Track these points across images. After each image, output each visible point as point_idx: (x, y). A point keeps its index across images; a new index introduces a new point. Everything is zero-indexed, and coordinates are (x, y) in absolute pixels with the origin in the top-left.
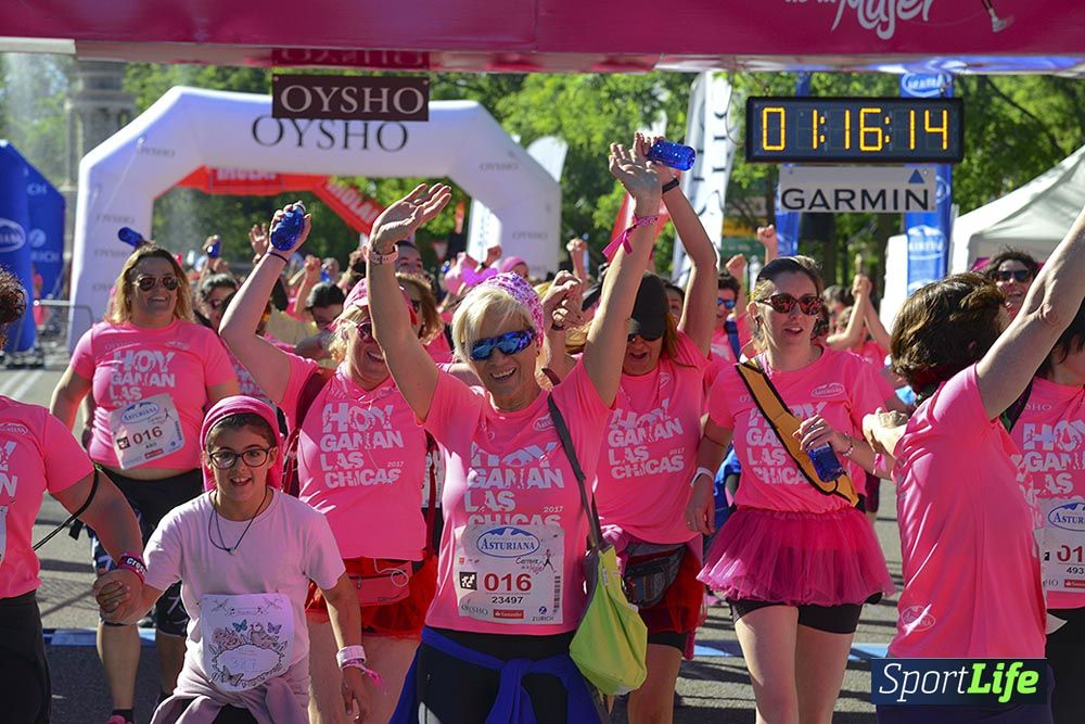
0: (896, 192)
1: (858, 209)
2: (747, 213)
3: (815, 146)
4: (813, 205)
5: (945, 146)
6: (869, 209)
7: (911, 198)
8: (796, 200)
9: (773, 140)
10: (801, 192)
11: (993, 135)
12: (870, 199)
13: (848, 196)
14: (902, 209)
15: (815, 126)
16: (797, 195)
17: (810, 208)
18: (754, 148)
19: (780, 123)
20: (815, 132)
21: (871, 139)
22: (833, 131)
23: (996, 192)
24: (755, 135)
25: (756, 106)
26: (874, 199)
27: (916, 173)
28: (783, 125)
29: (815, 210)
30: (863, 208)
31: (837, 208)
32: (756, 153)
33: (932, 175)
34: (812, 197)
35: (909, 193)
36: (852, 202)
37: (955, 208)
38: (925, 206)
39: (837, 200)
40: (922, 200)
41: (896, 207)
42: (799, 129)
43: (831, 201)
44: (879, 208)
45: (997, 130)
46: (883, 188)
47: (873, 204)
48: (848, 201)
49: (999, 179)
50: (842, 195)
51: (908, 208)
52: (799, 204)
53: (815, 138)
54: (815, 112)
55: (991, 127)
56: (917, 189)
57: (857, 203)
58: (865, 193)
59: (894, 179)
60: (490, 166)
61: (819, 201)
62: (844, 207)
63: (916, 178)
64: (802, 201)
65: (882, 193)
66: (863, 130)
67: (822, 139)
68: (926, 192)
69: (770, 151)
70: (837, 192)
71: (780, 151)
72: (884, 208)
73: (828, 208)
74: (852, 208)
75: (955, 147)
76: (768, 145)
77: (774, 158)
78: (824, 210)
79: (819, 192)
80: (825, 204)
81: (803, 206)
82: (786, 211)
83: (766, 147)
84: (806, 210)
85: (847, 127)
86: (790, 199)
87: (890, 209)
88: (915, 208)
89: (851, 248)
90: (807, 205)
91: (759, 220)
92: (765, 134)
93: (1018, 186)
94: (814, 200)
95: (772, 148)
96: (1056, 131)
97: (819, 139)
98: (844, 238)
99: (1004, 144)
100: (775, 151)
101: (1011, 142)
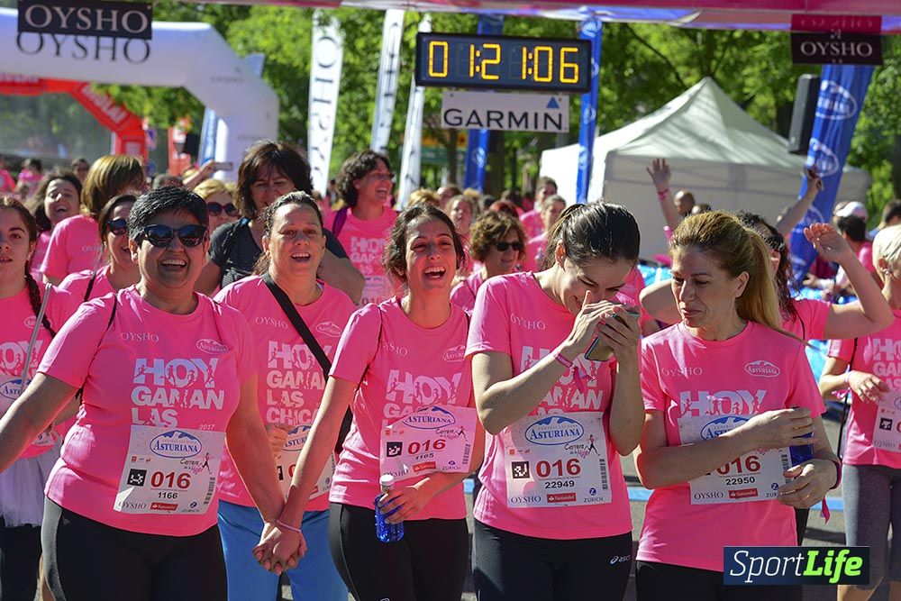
0: (536, 115)
1: (505, 127)
3: (472, 74)
4: (469, 123)
5: (576, 79)
6: (515, 127)
7: (548, 121)
8: (456, 118)
9: (438, 68)
10: (459, 111)
11: (631, 71)
12: (515, 120)
13: (498, 116)
14: (540, 128)
15: (472, 58)
16: (456, 114)
17: (467, 125)
18: (423, 73)
19: (443, 55)
20: (472, 63)
21: (517, 71)
22: (487, 63)
23: (631, 117)
24: (423, 64)
25: (424, 40)
26: (518, 119)
27: (553, 100)
28: (446, 56)
29: (471, 126)
30: (510, 126)
31: (489, 125)
32: (424, 79)
33: (563, 100)
34: (469, 116)
35: (547, 116)
36: (501, 122)
38: (559, 127)
39: (489, 119)
40: (557, 122)
41: (536, 127)
42: (459, 60)
43: (484, 120)
44: (522, 127)
45: (634, 67)
46: (526, 111)
47: (518, 124)
48: (497, 121)
49: (633, 107)
50: (493, 116)
51: (545, 128)
52: (458, 121)
53: (472, 68)
54: (472, 48)
55: (629, 64)
56: (554, 113)
57: (505, 122)
58: (511, 114)
59: (534, 104)
60: (219, 79)
61: (474, 119)
62: (494, 126)
63: (553, 104)
64: (460, 119)
65: (525, 115)
66: (511, 63)
67: (478, 69)
68: (560, 115)
69: (435, 77)
70: (489, 113)
71: (443, 78)
72: (526, 127)
73: (481, 125)
74: (501, 126)
75: (585, 79)
76: (434, 72)
77: (438, 83)
78: (478, 127)
79: (474, 113)
80: (479, 123)
81: (461, 123)
82: (448, 126)
83: (431, 73)
84: (463, 126)
86: (450, 117)
87: (531, 128)
90: (465, 122)
91: (444, 133)
92: (431, 63)
93: (650, 112)
94: (470, 118)
95: (436, 75)
96: (682, 70)
97: (475, 69)
98: (515, 150)
99: (639, 78)
100: (438, 78)
101: (645, 77)
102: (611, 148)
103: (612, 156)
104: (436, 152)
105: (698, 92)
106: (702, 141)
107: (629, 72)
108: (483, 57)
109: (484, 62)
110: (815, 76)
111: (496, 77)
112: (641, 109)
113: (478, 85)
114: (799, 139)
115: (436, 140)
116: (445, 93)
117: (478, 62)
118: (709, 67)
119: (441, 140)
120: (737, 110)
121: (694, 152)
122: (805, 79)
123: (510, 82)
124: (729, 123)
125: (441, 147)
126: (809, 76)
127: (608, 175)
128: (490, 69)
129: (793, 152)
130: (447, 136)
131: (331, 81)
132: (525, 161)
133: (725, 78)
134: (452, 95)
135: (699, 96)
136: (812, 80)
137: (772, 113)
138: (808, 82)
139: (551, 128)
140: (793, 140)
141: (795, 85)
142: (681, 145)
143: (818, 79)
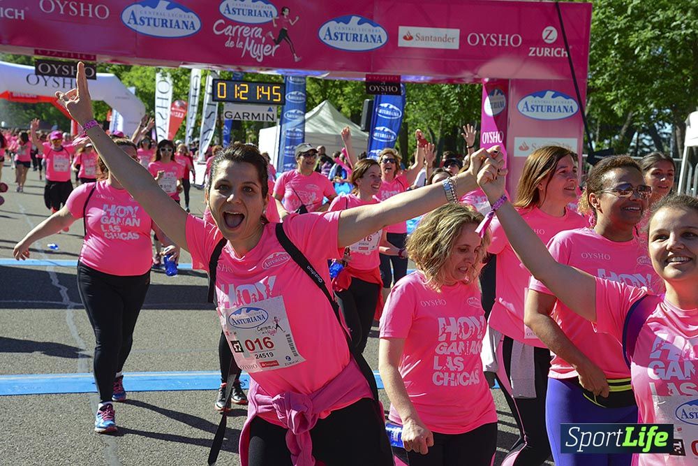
0: (263, 115)
1: (250, 119)
3: (236, 97)
5: (279, 99)
6: (254, 120)
7: (268, 117)
9: (222, 94)
10: (231, 113)
14: (265, 120)
15: (236, 90)
18: (215, 96)
20: (236, 92)
24: (215, 92)
25: (216, 82)
26: (256, 116)
27: (270, 108)
28: (225, 89)
29: (236, 119)
30: (252, 119)
31: (243, 119)
32: (216, 98)
33: (274, 108)
34: (235, 115)
35: (268, 115)
38: (273, 119)
39: (244, 116)
41: (263, 120)
42: (231, 91)
43: (241, 117)
44: (257, 120)
46: (259, 113)
47: (256, 118)
48: (247, 117)
51: (267, 120)
52: (230, 117)
54: (236, 86)
56: (270, 113)
57: (250, 117)
58: (253, 114)
59: (262, 110)
60: (119, 98)
61: (237, 116)
62: (246, 119)
63: (270, 110)
64: (232, 116)
65: (259, 115)
66: (252, 92)
68: (273, 115)
70: (243, 113)
71: (224, 98)
72: (259, 119)
75: (283, 100)
77: (222, 101)
78: (239, 119)
79: (237, 113)
80: (240, 117)
83: (219, 97)
84: (233, 119)
86: (227, 115)
87: (261, 120)
89: (247, 132)
90: (234, 117)
92: (219, 92)
95: (221, 97)
96: (314, 96)
97: (237, 95)
98: (245, 129)
105: (323, 106)
106: (325, 125)
108: (241, 90)
109: (241, 92)
110: (371, 100)
111: (246, 98)
113: (239, 101)
114: (365, 125)
116: (226, 104)
117: (238, 92)
118: (325, 95)
120: (337, 111)
121: (324, 130)
123: (252, 100)
124: (335, 119)
126: (368, 100)
128: (244, 95)
129: (362, 131)
131: (167, 99)
132: (250, 134)
133: (332, 100)
134: (228, 106)
135: (324, 108)
136: (370, 102)
137: (349, 115)
138: (368, 102)
139: (270, 120)
140: (362, 126)
141: (362, 103)
142: (318, 127)
143: (373, 101)
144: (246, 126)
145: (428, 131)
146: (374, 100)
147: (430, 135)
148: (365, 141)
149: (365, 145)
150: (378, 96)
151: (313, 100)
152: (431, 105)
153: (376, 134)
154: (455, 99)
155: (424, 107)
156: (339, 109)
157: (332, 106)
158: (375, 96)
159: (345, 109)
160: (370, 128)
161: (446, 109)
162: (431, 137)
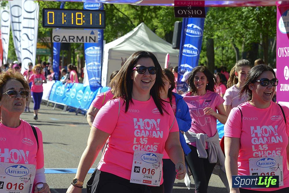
0: (86, 37)
2: (45, 41)
3: (63, 23)
4: (62, 40)
5: (100, 24)
6: (79, 42)
7: (91, 39)
8: (58, 39)
9: (51, 21)
10: (59, 36)
11: (115, 21)
12: (79, 39)
13: (73, 38)
14: (88, 42)
15: (63, 17)
16: (58, 37)
17: (62, 41)
20: (63, 19)
21: (79, 21)
22: (68, 19)
23: (116, 37)
24: (45, 20)
25: (45, 11)
26: (80, 39)
27: (92, 31)
28: (53, 17)
29: (63, 42)
30: (77, 41)
31: (69, 41)
32: (46, 25)
33: (96, 32)
35: (90, 37)
36: (74, 40)
37: (104, 41)
38: (95, 41)
39: (70, 39)
40: (94, 39)
41: (86, 41)
42: (58, 18)
43: (68, 39)
44: (81, 42)
45: (116, 19)
46: (83, 36)
47: (80, 40)
48: (73, 39)
49: (117, 33)
50: (71, 38)
51: (90, 42)
52: (58, 40)
54: (63, 13)
55: (114, 18)
56: (93, 36)
57: (75, 40)
58: (77, 37)
59: (86, 33)
61: (64, 39)
62: (71, 41)
63: (92, 33)
64: (59, 39)
65: (83, 37)
66: (77, 19)
67: (65, 21)
68: (95, 37)
70: (69, 37)
71: (53, 24)
72: (83, 41)
73: (67, 41)
74: (74, 41)
75: (103, 24)
77: (51, 26)
78: (65, 42)
79: (64, 37)
80: (66, 40)
81: (59, 41)
82: (55, 42)
83: (49, 23)
84: (60, 42)
85: (72, 18)
86: (56, 39)
87: (85, 42)
88: (92, 42)
89: (76, 52)
90: (61, 40)
91: (49, 44)
92: (48, 19)
93: (122, 35)
94: (63, 39)
96: (132, 20)
97: (64, 21)
98: (74, 50)
99: (118, 23)
100: (51, 24)
101: (120, 23)
102: (110, 48)
103: (111, 51)
104: (46, 50)
107: (114, 21)
108: (67, 17)
110: (180, 22)
112: (120, 34)
114: (176, 43)
115: (46, 46)
116: (54, 30)
117: (65, 19)
118: (142, 18)
119: (48, 46)
120: (152, 32)
122: (177, 23)
124: (150, 38)
125: (48, 49)
126: (178, 22)
127: (110, 57)
129: (174, 48)
130: (50, 45)
131: (7, 27)
133: (147, 21)
134: (56, 31)
135: (140, 29)
136: (179, 23)
137: (164, 34)
138: (178, 24)
140: (174, 44)
141: (173, 25)
143: (182, 23)
144: (75, 47)
145: (233, 47)
146: (183, 21)
147: (235, 50)
148: (176, 56)
149: (177, 60)
150: (186, 18)
151: (132, 23)
152: (232, 25)
153: (184, 51)
154: (254, 19)
155: (227, 26)
156: (154, 30)
157: (147, 28)
158: (183, 18)
159: (160, 30)
160: (179, 46)
161: (246, 27)
162: (236, 52)
